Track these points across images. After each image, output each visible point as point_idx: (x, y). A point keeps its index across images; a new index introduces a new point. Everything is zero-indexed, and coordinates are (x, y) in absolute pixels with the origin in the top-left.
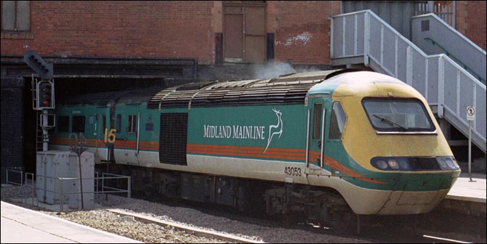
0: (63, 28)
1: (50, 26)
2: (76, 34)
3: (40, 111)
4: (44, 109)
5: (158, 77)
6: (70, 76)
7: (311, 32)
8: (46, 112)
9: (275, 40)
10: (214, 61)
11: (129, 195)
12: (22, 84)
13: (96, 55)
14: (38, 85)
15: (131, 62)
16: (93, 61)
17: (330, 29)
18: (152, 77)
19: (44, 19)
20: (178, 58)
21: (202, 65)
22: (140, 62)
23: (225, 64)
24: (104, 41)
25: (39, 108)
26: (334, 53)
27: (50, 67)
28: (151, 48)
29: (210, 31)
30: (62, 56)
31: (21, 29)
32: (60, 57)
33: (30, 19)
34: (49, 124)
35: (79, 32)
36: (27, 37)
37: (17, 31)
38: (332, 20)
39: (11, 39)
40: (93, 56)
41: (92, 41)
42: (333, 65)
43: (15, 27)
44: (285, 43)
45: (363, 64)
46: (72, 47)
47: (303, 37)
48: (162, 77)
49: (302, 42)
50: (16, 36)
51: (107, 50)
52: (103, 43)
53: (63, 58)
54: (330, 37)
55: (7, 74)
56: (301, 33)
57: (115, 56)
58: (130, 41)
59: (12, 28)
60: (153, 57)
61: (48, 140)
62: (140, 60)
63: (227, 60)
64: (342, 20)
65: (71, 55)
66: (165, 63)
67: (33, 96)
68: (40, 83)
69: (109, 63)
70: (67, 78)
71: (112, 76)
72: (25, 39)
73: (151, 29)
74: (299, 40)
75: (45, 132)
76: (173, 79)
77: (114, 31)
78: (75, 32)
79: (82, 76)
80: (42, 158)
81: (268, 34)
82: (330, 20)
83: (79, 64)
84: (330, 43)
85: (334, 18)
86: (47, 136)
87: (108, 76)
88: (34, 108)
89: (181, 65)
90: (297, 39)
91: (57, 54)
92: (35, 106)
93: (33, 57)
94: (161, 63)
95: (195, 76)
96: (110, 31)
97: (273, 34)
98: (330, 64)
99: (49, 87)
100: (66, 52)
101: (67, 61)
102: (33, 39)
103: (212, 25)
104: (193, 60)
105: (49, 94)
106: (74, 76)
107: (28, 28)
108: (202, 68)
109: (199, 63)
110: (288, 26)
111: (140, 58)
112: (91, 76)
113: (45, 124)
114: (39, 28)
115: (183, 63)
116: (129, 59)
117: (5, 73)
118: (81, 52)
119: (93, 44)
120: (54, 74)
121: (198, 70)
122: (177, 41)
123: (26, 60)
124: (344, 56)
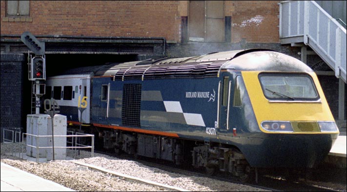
0: (56, 13)
1: (46, 12)
2: (67, 18)
3: (34, 81)
4: (36, 80)
5: (133, 53)
6: (61, 53)
7: (263, 16)
8: (38, 82)
9: (232, 22)
10: (180, 40)
11: (93, 150)
12: (22, 59)
13: (82, 35)
14: (32, 60)
15: (111, 41)
16: (80, 40)
17: (279, 12)
18: (128, 53)
19: (41, 5)
20: (150, 38)
21: (169, 44)
22: (118, 41)
23: (190, 43)
24: (89, 23)
25: (33, 79)
26: (282, 34)
27: (42, 46)
28: (127, 29)
29: (177, 15)
30: (55, 36)
31: (23, 14)
32: (53, 37)
33: (30, 5)
34: (41, 93)
35: (69, 16)
36: (27, 20)
37: (19, 15)
38: (281, 5)
39: (14, 22)
40: (80, 36)
41: (79, 23)
42: (282, 43)
43: (18, 12)
44: (240, 24)
45: (303, 43)
46: (63, 29)
47: (257, 20)
48: (137, 53)
49: (255, 24)
50: (18, 19)
51: (91, 31)
52: (89, 25)
53: (56, 38)
54: (279, 19)
55: (11, 51)
56: (254, 16)
57: (97, 36)
58: (110, 23)
59: (15, 13)
60: (130, 37)
61: (40, 106)
62: (119, 39)
63: (191, 39)
64: (288, 5)
65: (62, 35)
66: (139, 42)
67: (29, 69)
68: (34, 58)
69: (93, 41)
70: (59, 54)
71: (95, 53)
72: (26, 22)
73: (127, 13)
74: (253, 22)
75: (37, 99)
76: (145, 55)
77: (97, 15)
78: (65, 16)
79: (71, 53)
80: (30, 120)
81: (226, 17)
82: (279, 5)
83: (68, 43)
84: (279, 25)
85: (282, 3)
86: (39, 102)
87: (92, 53)
88: (29, 79)
89: (152, 44)
90: (250, 21)
91: (51, 34)
92: (30, 78)
93: (28, 37)
94: (135, 41)
95: (164, 53)
96: (94, 15)
97: (230, 17)
98: (279, 42)
99: (41, 62)
100: (58, 33)
101: (58, 40)
102: (32, 22)
103: (179, 10)
104: (163, 39)
105: (41, 67)
106: (64, 53)
107: (27, 12)
108: (169, 46)
109: (167, 42)
110: (243, 11)
111: (118, 37)
112: (78, 52)
113: (38, 92)
114: (36, 12)
115: (153, 41)
116: (109, 39)
117: (9, 50)
118: (70, 33)
119: (80, 26)
120: (46, 51)
121: (166, 48)
122: (149, 24)
123: (23, 40)
124: (290, 36)
